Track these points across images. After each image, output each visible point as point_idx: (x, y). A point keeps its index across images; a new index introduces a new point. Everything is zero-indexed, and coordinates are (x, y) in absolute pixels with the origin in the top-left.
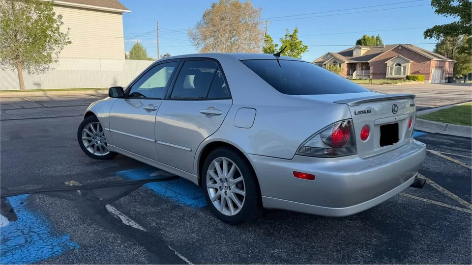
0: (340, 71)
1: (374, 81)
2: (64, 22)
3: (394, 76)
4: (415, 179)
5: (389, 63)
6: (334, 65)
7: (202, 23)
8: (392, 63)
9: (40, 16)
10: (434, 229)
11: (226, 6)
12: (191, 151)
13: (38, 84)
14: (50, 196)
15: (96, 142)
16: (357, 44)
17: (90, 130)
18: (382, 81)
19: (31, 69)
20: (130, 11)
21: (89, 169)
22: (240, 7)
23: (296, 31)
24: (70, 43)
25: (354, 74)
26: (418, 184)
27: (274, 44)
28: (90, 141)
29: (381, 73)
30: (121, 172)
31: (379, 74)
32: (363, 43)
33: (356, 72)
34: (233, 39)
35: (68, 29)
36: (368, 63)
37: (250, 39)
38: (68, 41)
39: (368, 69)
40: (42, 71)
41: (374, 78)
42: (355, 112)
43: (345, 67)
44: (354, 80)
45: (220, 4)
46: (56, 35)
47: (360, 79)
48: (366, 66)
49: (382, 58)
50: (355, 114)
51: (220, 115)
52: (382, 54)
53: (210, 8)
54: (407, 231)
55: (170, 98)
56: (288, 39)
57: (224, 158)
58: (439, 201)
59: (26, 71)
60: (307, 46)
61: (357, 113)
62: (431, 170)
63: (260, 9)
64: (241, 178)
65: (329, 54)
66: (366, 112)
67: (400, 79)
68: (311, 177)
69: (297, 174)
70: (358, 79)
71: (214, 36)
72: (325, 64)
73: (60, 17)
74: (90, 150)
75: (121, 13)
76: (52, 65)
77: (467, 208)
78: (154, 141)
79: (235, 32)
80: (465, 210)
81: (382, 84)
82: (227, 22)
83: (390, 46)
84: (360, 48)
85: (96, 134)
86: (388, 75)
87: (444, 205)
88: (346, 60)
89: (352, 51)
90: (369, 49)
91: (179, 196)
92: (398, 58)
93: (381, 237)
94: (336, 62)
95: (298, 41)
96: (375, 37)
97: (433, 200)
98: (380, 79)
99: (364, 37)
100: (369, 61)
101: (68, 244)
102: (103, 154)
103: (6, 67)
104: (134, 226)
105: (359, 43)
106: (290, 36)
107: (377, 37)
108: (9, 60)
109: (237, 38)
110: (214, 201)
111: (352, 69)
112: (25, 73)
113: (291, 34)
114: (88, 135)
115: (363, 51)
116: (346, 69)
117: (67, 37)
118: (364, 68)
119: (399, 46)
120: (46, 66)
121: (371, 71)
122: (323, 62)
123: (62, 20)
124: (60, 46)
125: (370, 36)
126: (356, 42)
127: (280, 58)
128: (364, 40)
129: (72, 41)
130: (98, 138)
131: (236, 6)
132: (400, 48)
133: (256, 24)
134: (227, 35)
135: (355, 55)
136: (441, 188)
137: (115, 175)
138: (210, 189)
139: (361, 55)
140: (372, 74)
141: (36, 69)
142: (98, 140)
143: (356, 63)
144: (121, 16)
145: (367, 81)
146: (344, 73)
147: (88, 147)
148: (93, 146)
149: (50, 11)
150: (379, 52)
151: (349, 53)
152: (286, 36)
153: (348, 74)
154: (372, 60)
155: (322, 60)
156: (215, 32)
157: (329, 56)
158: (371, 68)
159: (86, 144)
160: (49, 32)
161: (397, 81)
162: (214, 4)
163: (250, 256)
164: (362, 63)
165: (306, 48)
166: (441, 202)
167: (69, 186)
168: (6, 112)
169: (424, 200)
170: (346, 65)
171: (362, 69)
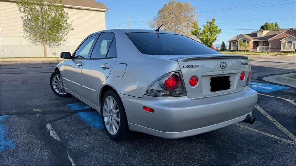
0: (248, 47)
1: (270, 53)
2: (70, 17)
3: (286, 50)
4: (247, 117)
5: (283, 41)
6: (244, 42)
7: (157, 17)
8: (285, 41)
9: (56, 14)
10: (257, 153)
11: (173, 6)
12: (96, 92)
13: (55, 54)
14: (20, 116)
15: (60, 86)
16: (261, 28)
17: (57, 79)
18: (277, 53)
19: (51, 45)
20: (110, 10)
21: (52, 102)
22: (182, 6)
23: (213, 20)
24: (72, 29)
25: (258, 48)
26: (248, 121)
27: (199, 28)
28: (57, 86)
29: (277, 47)
30: (69, 105)
31: (275, 48)
32: (266, 27)
33: (259, 47)
34: (177, 26)
35: (72, 21)
36: (268, 41)
37: (188, 26)
38: (72, 28)
39: (268, 45)
40: (57, 46)
41: (271, 51)
42: (184, 67)
43: (251, 44)
44: (257, 52)
45: (169, 5)
46: (65, 25)
47: (261, 52)
48: (266, 43)
49: (278, 38)
50: (184, 68)
51: (109, 68)
52: (278, 35)
53: (163, 7)
54: (235, 153)
55: (90, 59)
56: (209, 25)
57: (110, 96)
58: (273, 134)
59: (48, 46)
60: (221, 30)
61: (185, 67)
62: (279, 113)
63: (195, 7)
64: (118, 110)
65: (240, 35)
66: (194, 66)
67: (291, 52)
68: (152, 110)
69: (145, 108)
70: (261, 51)
71: (164, 25)
72: (238, 42)
73: (67, 14)
74: (57, 91)
75: (104, 11)
76: (62, 42)
77: (292, 140)
78: (81, 85)
79: (178, 22)
80: (290, 142)
81: (276, 55)
82: (173, 16)
83: (284, 30)
84: (263, 31)
85: (60, 81)
86: (282, 49)
87: (276, 137)
88: (252, 39)
89: (257, 33)
90: (269, 32)
91: (94, 121)
92: (290, 38)
93: (213, 156)
94: (245, 40)
95: (215, 26)
96: (274, 24)
97: (269, 133)
98: (276, 52)
99: (266, 23)
100: (268, 40)
101: (9, 145)
102: (64, 94)
103: (37, 43)
104: (54, 138)
105: (262, 27)
106: (210, 23)
107: (276, 24)
108: (39, 39)
109: (179, 26)
110: (107, 125)
111: (256, 45)
112: (47, 47)
113: (210, 21)
114: (56, 82)
115: (265, 33)
116: (252, 45)
117: (71, 26)
118: (265, 44)
119: (290, 30)
120: (60, 43)
121: (270, 47)
122: (237, 40)
123: (69, 16)
124: (67, 31)
125: (271, 23)
126: (260, 27)
127: (159, 32)
128: (266, 25)
129: (74, 28)
130: (61, 84)
131: (179, 5)
132: (291, 31)
133: (192, 17)
134: (173, 24)
135: (259, 36)
136: (280, 125)
137: (65, 106)
138: (105, 117)
139: (263, 36)
140: (270, 48)
141: (54, 45)
142: (61, 85)
143: (259, 41)
144: (104, 13)
145: (266, 54)
146: (250, 47)
147: (56, 89)
148: (58, 88)
149: (62, 11)
150: (276, 34)
151: (254, 35)
152: (207, 23)
153: (254, 49)
154: (270, 39)
155: (235, 39)
156: (165, 22)
157: (240, 36)
158: (270, 44)
159: (55, 87)
160: (61, 23)
161: (288, 53)
162: (165, 5)
163: (113, 162)
164: (263, 41)
165: (221, 31)
166: (274, 135)
167: (34, 112)
168: (30, 69)
169: (262, 133)
170: (252, 42)
171: (263, 45)
